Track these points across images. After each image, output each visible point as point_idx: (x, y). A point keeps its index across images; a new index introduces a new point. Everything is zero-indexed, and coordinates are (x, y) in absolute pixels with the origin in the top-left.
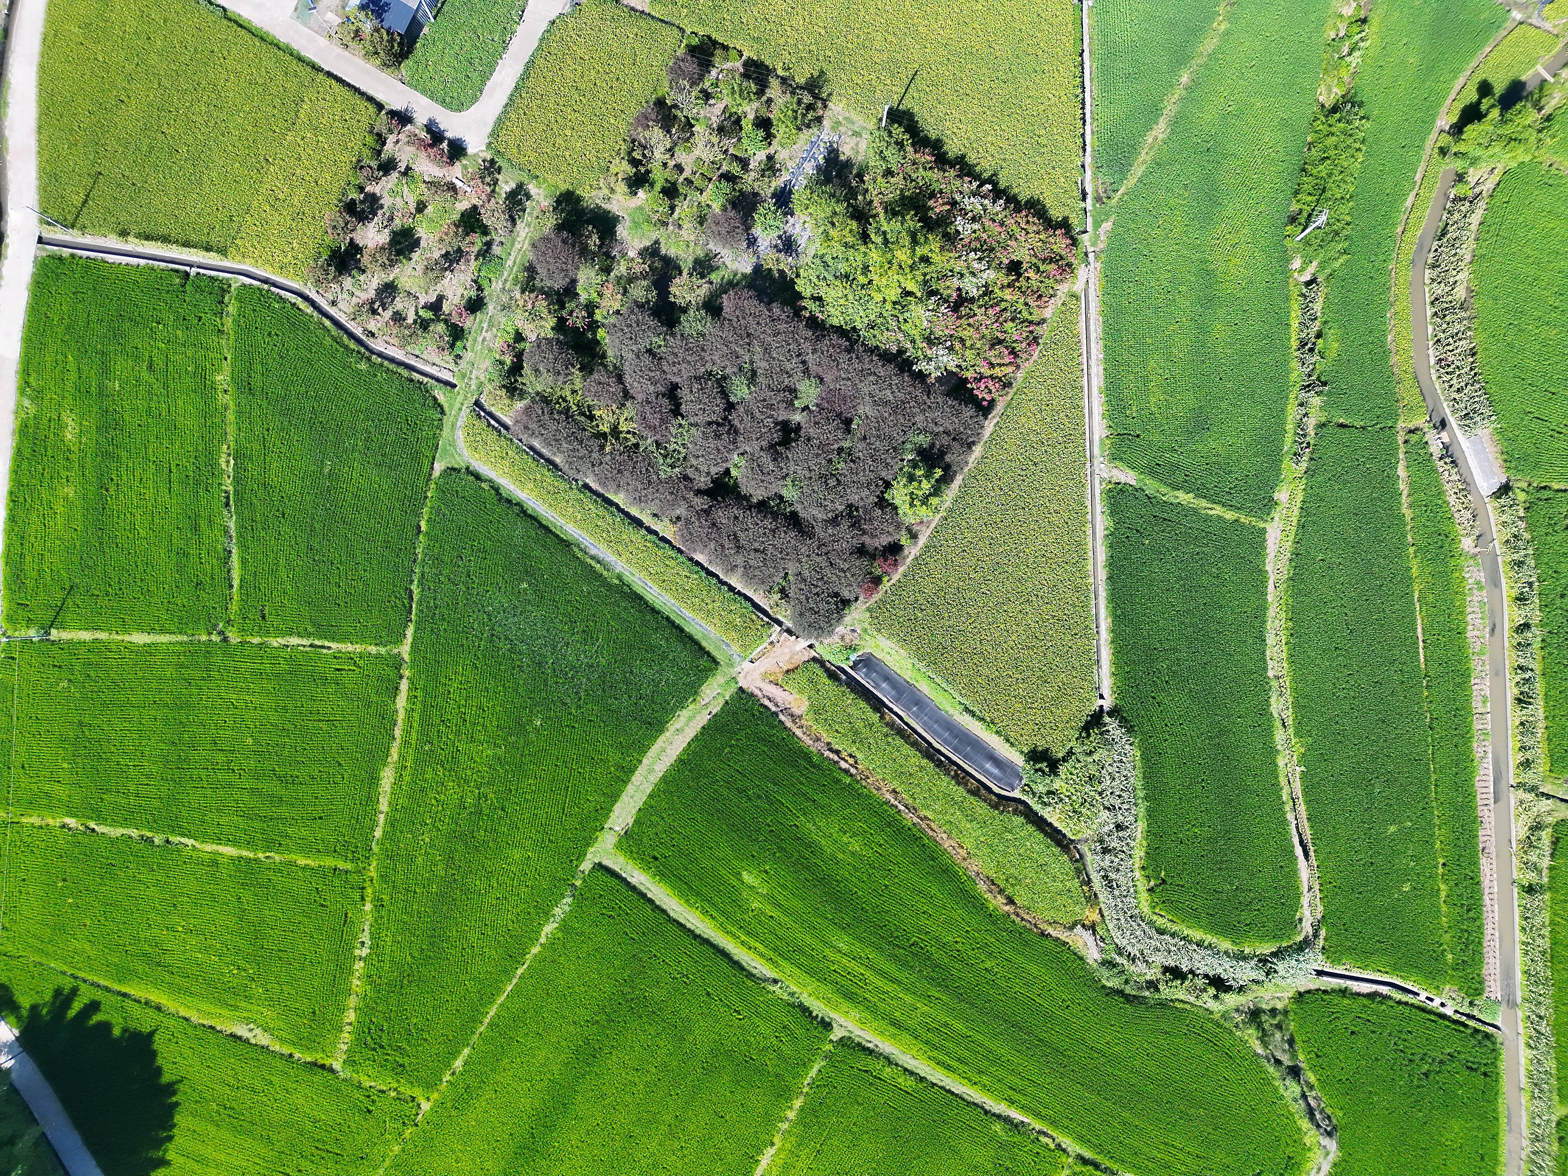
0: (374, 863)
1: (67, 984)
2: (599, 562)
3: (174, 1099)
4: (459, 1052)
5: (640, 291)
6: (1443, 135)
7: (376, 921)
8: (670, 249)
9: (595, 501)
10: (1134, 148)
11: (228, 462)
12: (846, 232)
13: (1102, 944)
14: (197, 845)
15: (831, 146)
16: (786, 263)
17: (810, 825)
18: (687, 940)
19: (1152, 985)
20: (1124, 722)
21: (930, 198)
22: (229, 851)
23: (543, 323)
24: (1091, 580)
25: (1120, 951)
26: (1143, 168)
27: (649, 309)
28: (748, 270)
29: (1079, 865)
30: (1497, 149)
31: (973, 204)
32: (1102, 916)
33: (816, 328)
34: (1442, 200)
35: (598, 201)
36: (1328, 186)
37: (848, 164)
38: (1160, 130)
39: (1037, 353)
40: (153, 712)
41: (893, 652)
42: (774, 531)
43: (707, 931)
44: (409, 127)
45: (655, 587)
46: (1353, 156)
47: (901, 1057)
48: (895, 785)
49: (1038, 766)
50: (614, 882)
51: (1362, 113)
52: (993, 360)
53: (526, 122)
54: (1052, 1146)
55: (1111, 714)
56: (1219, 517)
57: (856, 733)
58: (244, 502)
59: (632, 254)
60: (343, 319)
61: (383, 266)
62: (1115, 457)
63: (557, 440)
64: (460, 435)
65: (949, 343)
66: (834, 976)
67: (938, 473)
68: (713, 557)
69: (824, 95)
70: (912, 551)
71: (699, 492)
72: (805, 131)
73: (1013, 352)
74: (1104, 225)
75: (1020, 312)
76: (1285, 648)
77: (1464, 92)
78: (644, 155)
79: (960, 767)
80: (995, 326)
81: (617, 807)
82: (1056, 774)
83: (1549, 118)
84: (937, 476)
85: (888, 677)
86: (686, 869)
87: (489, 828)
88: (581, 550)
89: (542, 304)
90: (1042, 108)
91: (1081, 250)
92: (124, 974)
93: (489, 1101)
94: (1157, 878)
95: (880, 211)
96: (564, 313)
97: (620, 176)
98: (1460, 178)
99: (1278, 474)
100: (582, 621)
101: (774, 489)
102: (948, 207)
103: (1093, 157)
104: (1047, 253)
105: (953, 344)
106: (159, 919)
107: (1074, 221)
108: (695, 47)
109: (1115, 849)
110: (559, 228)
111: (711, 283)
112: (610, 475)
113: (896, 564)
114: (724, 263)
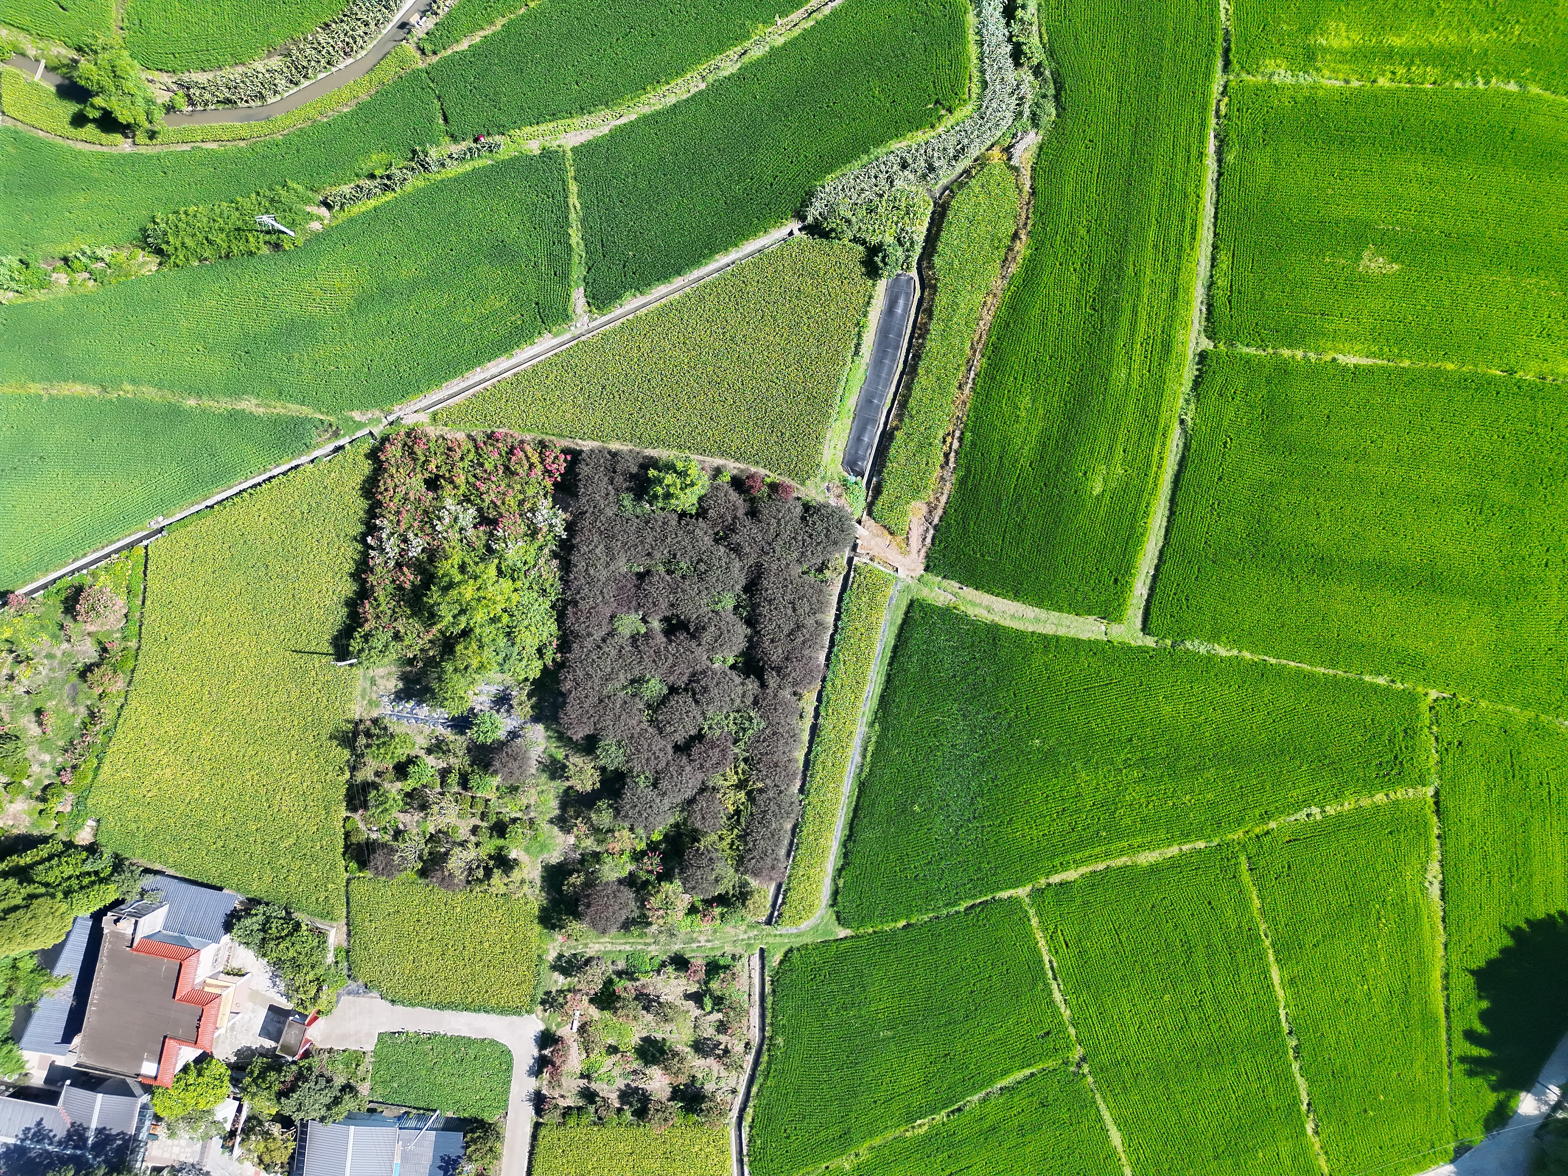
0: (1230, 836)
1: (1459, 1069)
2: (866, 749)
3: (1524, 926)
4: (1371, 684)
5: (604, 817)
6: (137, 141)
7: (1282, 812)
8: (552, 807)
9: (811, 777)
10: (276, 422)
11: (920, 1126)
12: (469, 652)
13: (1019, 134)
14: (1282, 1004)
15: (394, 700)
16: (519, 695)
17: (1025, 452)
18: (1179, 520)
19: (1037, 71)
20: (806, 202)
21: (403, 589)
22: (1275, 973)
23: (670, 893)
24: (688, 290)
25: (1019, 115)
26: (290, 405)
27: (616, 802)
28: (540, 727)
29: (954, 187)
30: (130, 84)
31: (392, 547)
32: (992, 146)
33: (567, 642)
34: (197, 116)
35: (537, 892)
36: (232, 228)
37: (404, 677)
38: (249, 405)
39: (501, 430)
40: (1178, 1096)
41: (832, 444)
42: (770, 602)
43: (1162, 505)
44: (544, 1092)
45: (867, 688)
46: (195, 216)
47: (1202, 275)
48: (954, 390)
49: (881, 265)
50: (1154, 610)
51: (151, 226)
52: (526, 467)
53: (494, 987)
54: (1226, 100)
55: (803, 218)
56: (579, 196)
57: (921, 446)
58: (951, 1095)
59: (571, 840)
60: (744, 1078)
61: (682, 1061)
62: (565, 316)
63: (773, 835)
64: (804, 925)
65: (529, 515)
66: (1154, 370)
67: (652, 473)
68: (818, 647)
69: (350, 726)
70: (732, 467)
71: (763, 685)
72: (391, 730)
73: (511, 451)
74: (357, 419)
75: (471, 461)
76: (673, 84)
77: (89, 139)
78: (478, 867)
79: (911, 337)
80: (494, 479)
81: (1084, 636)
82: (881, 244)
83: (79, 49)
84: (656, 473)
85: (857, 439)
86: (1114, 548)
87: (1154, 745)
88: (862, 770)
89: (654, 902)
90: (275, 522)
91: (389, 430)
92: (1428, 1020)
93: (1404, 637)
94: (937, 110)
95: (435, 630)
96: (653, 878)
97: (506, 880)
98: (170, 108)
99: (517, 159)
100: (926, 742)
101: (732, 618)
102: (405, 569)
103: (300, 455)
104: (408, 460)
105: (526, 511)
106: (1365, 1010)
107: (366, 448)
108: (358, 862)
109: (926, 161)
110: (577, 916)
111: (567, 756)
112: (783, 773)
113: (751, 477)
114: (544, 752)
